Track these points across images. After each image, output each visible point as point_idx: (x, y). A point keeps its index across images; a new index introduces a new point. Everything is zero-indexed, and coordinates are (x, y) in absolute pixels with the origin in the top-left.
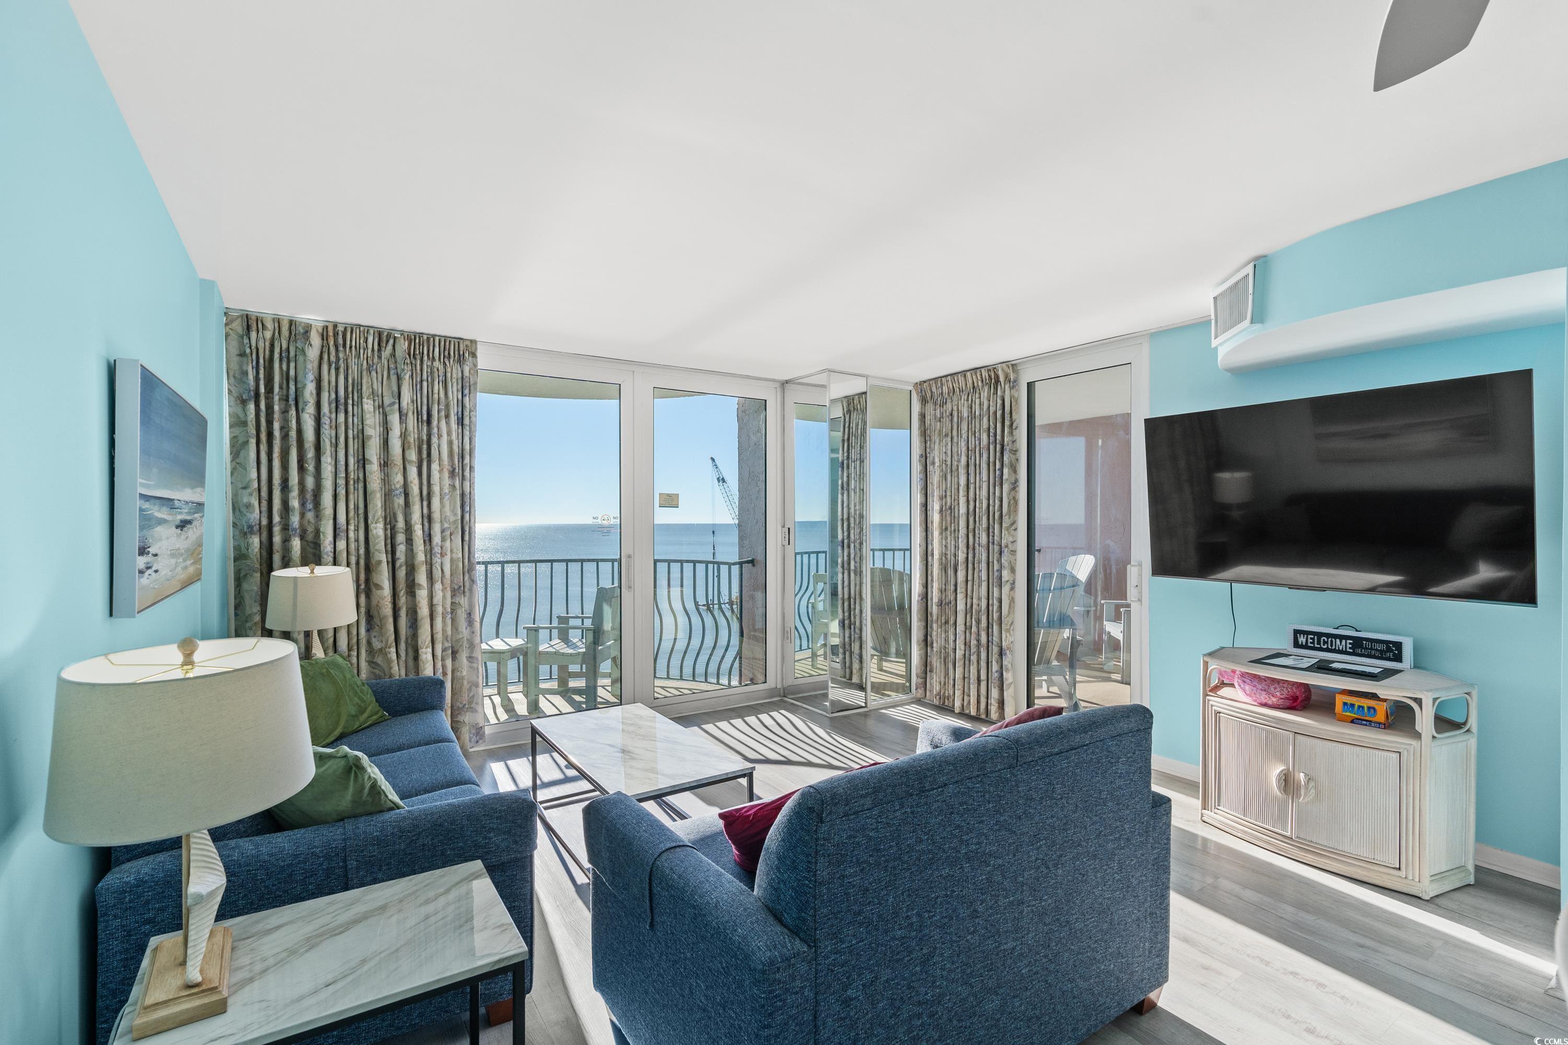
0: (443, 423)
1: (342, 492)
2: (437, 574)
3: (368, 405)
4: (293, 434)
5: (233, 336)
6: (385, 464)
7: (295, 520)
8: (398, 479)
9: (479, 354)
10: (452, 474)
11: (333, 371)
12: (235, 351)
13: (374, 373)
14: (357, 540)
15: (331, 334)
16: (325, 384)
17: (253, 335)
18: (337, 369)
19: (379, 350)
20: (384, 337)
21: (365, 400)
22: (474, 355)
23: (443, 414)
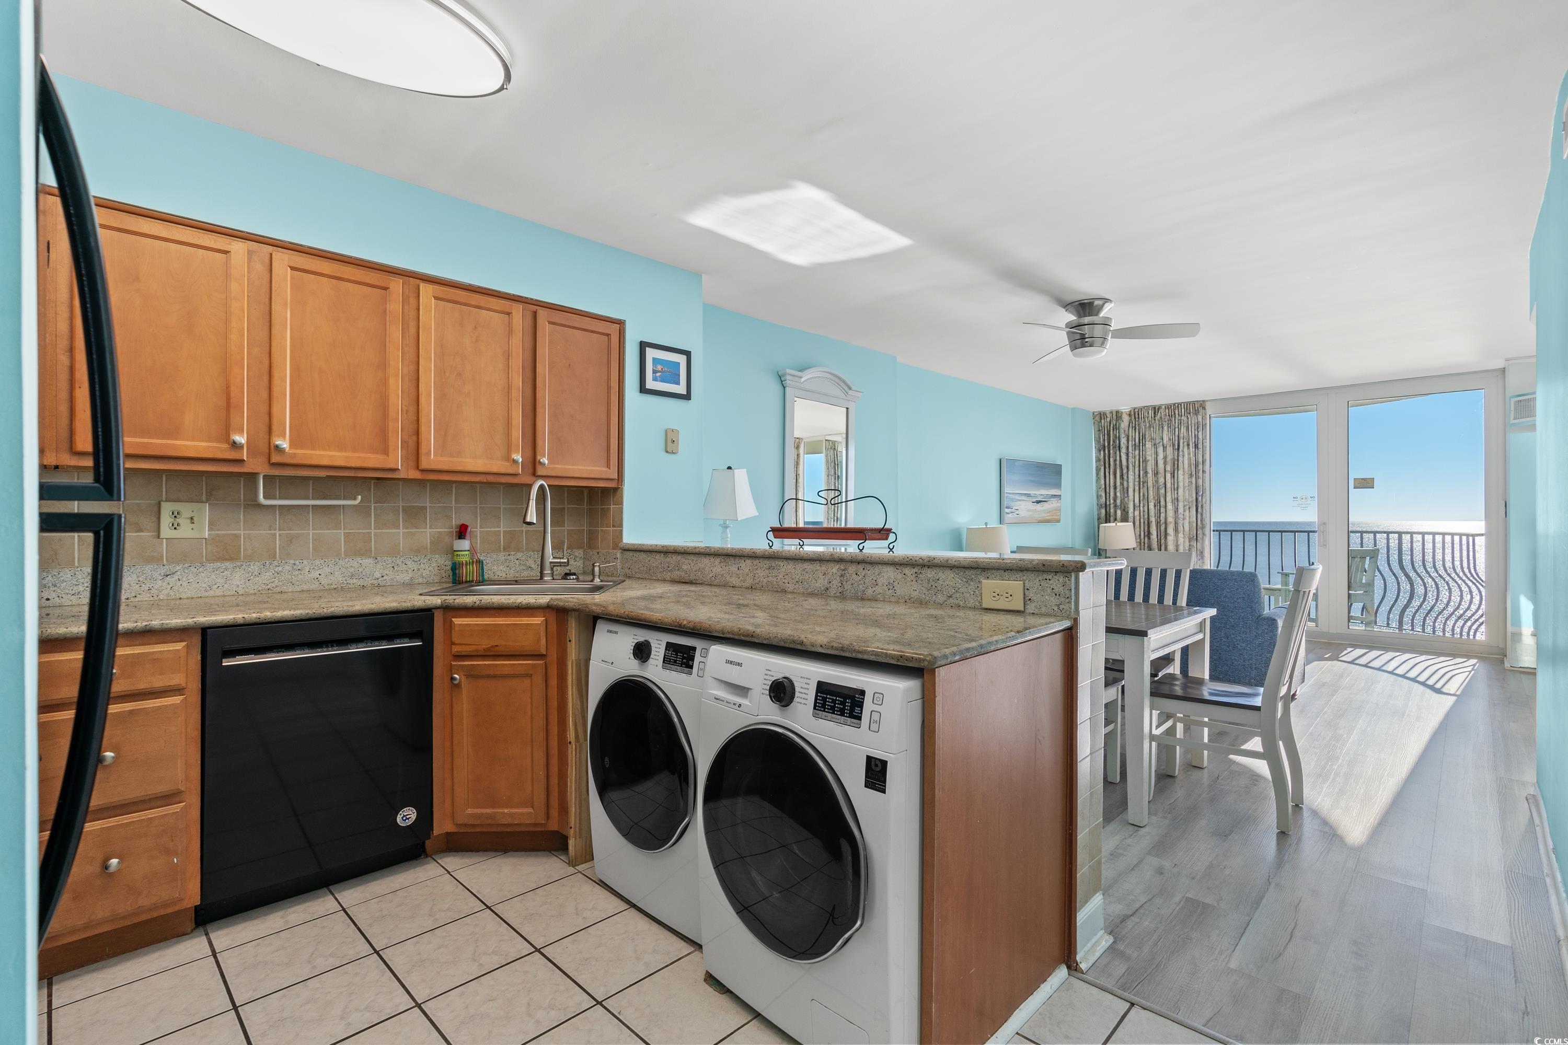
0: (1186, 448)
1: (1137, 488)
2: (1180, 528)
3: (1149, 445)
4: (1118, 463)
5: (1096, 423)
6: (1156, 474)
7: (1118, 502)
8: (1162, 480)
9: (1206, 408)
10: (1191, 475)
11: (1134, 431)
12: (1097, 429)
13: (1152, 429)
14: (1144, 511)
15: (1133, 413)
16: (1130, 438)
17: (1103, 421)
18: (1135, 429)
19: (1155, 416)
20: (1156, 409)
21: (1147, 443)
22: (1204, 408)
23: (1186, 443)
